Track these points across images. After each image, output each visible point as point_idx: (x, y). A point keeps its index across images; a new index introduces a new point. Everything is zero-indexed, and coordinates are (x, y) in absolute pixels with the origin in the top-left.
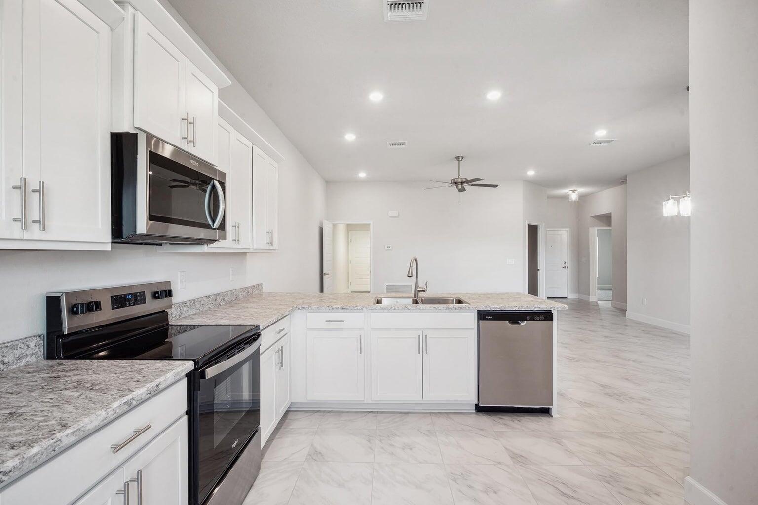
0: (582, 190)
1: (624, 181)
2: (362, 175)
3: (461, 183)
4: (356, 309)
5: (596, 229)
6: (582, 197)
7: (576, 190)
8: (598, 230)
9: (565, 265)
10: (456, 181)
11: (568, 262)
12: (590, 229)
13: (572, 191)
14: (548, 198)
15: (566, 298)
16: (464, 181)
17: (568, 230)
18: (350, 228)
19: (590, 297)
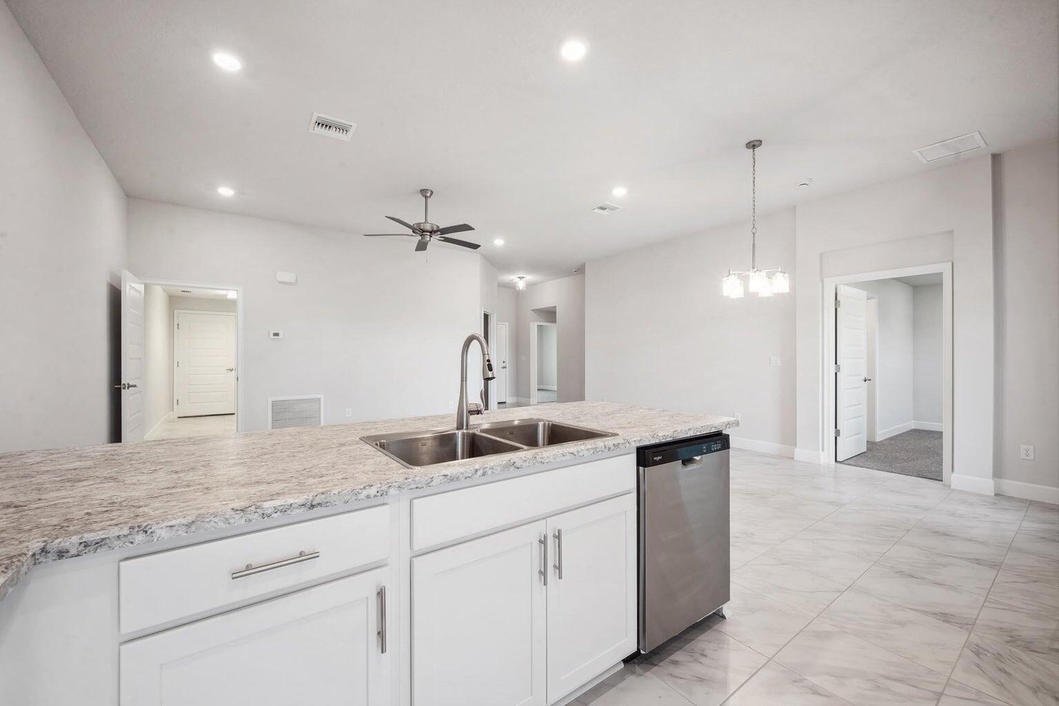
0: (529, 278)
1: (580, 270)
2: (225, 192)
3: (431, 232)
4: (362, 496)
5: (537, 324)
6: (530, 285)
7: (523, 278)
8: (538, 325)
9: (504, 365)
10: (422, 228)
11: (507, 362)
12: (531, 323)
13: (520, 278)
14: (498, 286)
15: (505, 403)
16: (435, 229)
17: (507, 324)
18: (175, 302)
19: (531, 399)
